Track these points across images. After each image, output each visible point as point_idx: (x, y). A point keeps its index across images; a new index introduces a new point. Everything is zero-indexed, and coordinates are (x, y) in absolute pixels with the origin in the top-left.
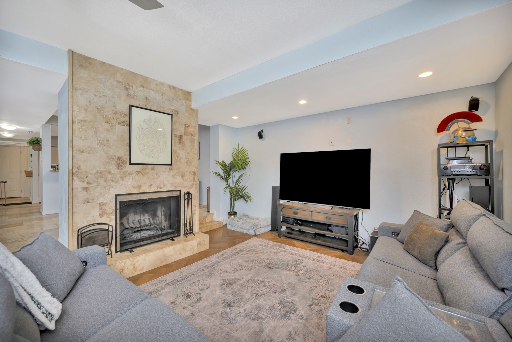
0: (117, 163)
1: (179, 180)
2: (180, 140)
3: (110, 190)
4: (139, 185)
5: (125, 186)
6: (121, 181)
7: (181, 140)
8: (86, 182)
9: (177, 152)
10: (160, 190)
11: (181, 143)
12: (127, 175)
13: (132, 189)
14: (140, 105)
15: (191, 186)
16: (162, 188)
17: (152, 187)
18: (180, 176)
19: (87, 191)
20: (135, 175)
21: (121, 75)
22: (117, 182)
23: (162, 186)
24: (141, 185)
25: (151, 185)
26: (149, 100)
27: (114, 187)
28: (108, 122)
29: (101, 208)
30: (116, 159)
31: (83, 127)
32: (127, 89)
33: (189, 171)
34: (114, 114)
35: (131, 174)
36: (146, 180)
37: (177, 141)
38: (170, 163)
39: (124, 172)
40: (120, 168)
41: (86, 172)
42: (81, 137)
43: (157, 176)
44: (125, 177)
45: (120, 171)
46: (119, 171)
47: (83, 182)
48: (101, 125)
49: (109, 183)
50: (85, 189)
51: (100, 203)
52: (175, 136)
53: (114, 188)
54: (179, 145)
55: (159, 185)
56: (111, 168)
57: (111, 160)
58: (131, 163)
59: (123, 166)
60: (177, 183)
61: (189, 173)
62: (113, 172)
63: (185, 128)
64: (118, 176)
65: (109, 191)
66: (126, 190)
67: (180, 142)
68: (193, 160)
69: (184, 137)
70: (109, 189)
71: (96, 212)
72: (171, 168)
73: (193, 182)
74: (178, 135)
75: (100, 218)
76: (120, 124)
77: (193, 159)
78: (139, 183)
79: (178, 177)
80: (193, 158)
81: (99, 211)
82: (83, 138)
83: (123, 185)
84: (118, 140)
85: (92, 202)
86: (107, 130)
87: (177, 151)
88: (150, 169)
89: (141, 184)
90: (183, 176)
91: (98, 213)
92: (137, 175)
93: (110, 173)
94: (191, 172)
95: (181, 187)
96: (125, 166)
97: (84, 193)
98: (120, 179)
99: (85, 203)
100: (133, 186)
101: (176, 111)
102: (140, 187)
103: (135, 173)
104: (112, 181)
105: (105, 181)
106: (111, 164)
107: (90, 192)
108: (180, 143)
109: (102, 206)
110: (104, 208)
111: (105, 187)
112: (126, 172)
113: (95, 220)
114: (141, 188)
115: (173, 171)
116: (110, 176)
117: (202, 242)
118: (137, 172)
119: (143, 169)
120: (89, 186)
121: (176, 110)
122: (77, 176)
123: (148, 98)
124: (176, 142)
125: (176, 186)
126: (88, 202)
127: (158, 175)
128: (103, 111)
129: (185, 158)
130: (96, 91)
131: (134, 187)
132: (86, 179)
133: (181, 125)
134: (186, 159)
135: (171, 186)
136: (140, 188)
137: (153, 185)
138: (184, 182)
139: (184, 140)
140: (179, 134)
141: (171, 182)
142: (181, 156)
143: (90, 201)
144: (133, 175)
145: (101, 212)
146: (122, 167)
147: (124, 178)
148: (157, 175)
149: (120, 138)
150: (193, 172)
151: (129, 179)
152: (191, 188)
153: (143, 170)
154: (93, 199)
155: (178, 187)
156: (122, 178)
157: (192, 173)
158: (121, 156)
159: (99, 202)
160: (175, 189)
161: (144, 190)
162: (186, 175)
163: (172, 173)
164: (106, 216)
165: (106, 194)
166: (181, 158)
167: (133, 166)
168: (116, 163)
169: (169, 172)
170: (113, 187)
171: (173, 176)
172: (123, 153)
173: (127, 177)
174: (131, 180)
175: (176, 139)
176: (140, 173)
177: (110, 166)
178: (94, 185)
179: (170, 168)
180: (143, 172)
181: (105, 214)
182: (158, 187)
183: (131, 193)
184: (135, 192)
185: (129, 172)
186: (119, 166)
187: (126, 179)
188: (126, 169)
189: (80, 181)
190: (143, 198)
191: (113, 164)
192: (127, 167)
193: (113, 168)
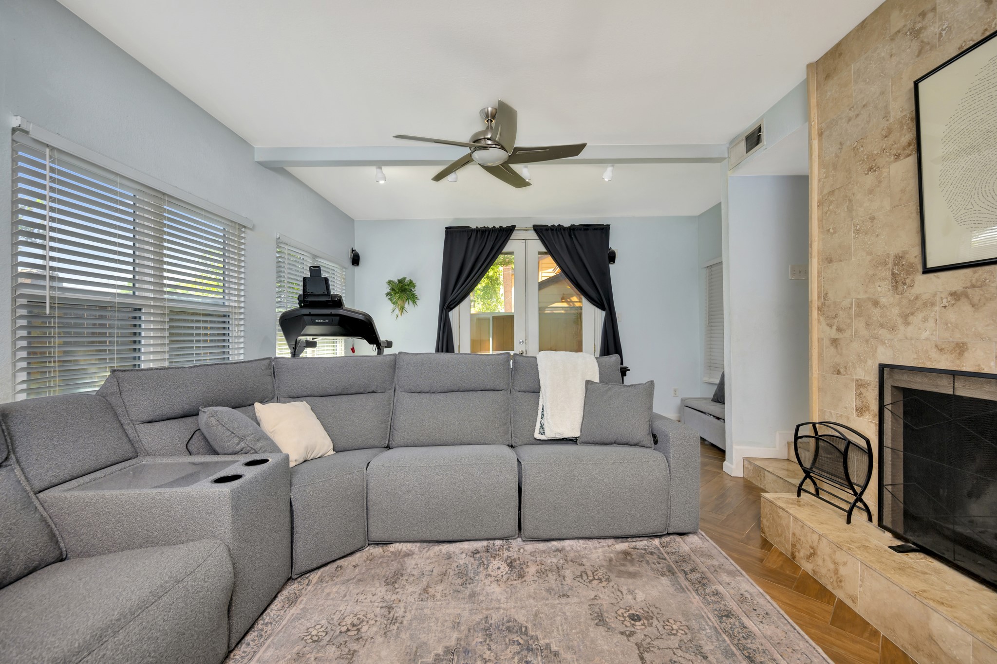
0: (893, 274)
3: (876, 349)
4: (957, 344)
5: (913, 342)
6: (902, 328)
8: (834, 327)
12: (918, 309)
13: (934, 354)
14: (959, 49)
19: (836, 347)
20: (946, 306)
21: (901, 10)
22: (893, 329)
24: (964, 344)
27: (885, 343)
28: (871, 169)
29: (858, 392)
30: (891, 265)
31: (831, 207)
34: (886, 137)
35: (933, 305)
36: (988, 325)
39: (910, 300)
40: (900, 289)
41: (835, 303)
42: (829, 230)
44: (913, 314)
45: (901, 296)
46: (898, 297)
47: (831, 327)
48: (858, 185)
49: (876, 332)
50: (835, 342)
51: (857, 380)
53: (886, 346)
56: (879, 289)
57: (880, 268)
58: (928, 266)
59: (908, 281)
62: (883, 300)
64: (896, 311)
65: (876, 352)
66: (915, 357)
70: (874, 347)
71: (850, 400)
75: (858, 416)
76: (897, 157)
78: (958, 337)
81: (856, 399)
82: (831, 231)
83: (907, 338)
84: (895, 207)
85: (845, 373)
86: (871, 192)
89: (965, 340)
91: (854, 404)
92: (953, 305)
93: (876, 303)
96: (913, 281)
97: (832, 350)
98: (899, 321)
99: (833, 374)
100: (936, 346)
102: (961, 349)
103: (945, 301)
104: (882, 326)
105: (868, 325)
106: (880, 279)
107: (841, 349)
109: (862, 390)
110: (864, 395)
111: (867, 341)
112: (917, 298)
113: (848, 418)
114: (966, 354)
116: (876, 312)
118: (953, 294)
119: (974, 281)
120: (840, 336)
122: (824, 314)
126: (839, 373)
128: (862, 147)
130: (850, 110)
131: (941, 350)
132: (836, 321)
136: (961, 354)
143: (842, 370)
144: (936, 309)
145: (859, 404)
146: (905, 284)
147: (911, 318)
149: (900, 199)
151: (925, 320)
153: (973, 286)
154: (846, 367)
156: (905, 318)
158: (903, 251)
159: (855, 377)
161: (979, 365)
164: (868, 417)
165: (869, 360)
167: (938, 278)
168: (889, 274)
170: (883, 343)
172: (907, 242)
173: (920, 316)
174: (931, 323)
176: (963, 299)
177: (877, 286)
178: (849, 333)
180: (975, 294)
181: (867, 412)
183: (928, 365)
184: (944, 363)
185: (924, 297)
186: (898, 283)
187: (916, 320)
188: (915, 291)
189: (828, 325)
190: (961, 392)
191: (884, 279)
192: (916, 283)
193: (883, 290)
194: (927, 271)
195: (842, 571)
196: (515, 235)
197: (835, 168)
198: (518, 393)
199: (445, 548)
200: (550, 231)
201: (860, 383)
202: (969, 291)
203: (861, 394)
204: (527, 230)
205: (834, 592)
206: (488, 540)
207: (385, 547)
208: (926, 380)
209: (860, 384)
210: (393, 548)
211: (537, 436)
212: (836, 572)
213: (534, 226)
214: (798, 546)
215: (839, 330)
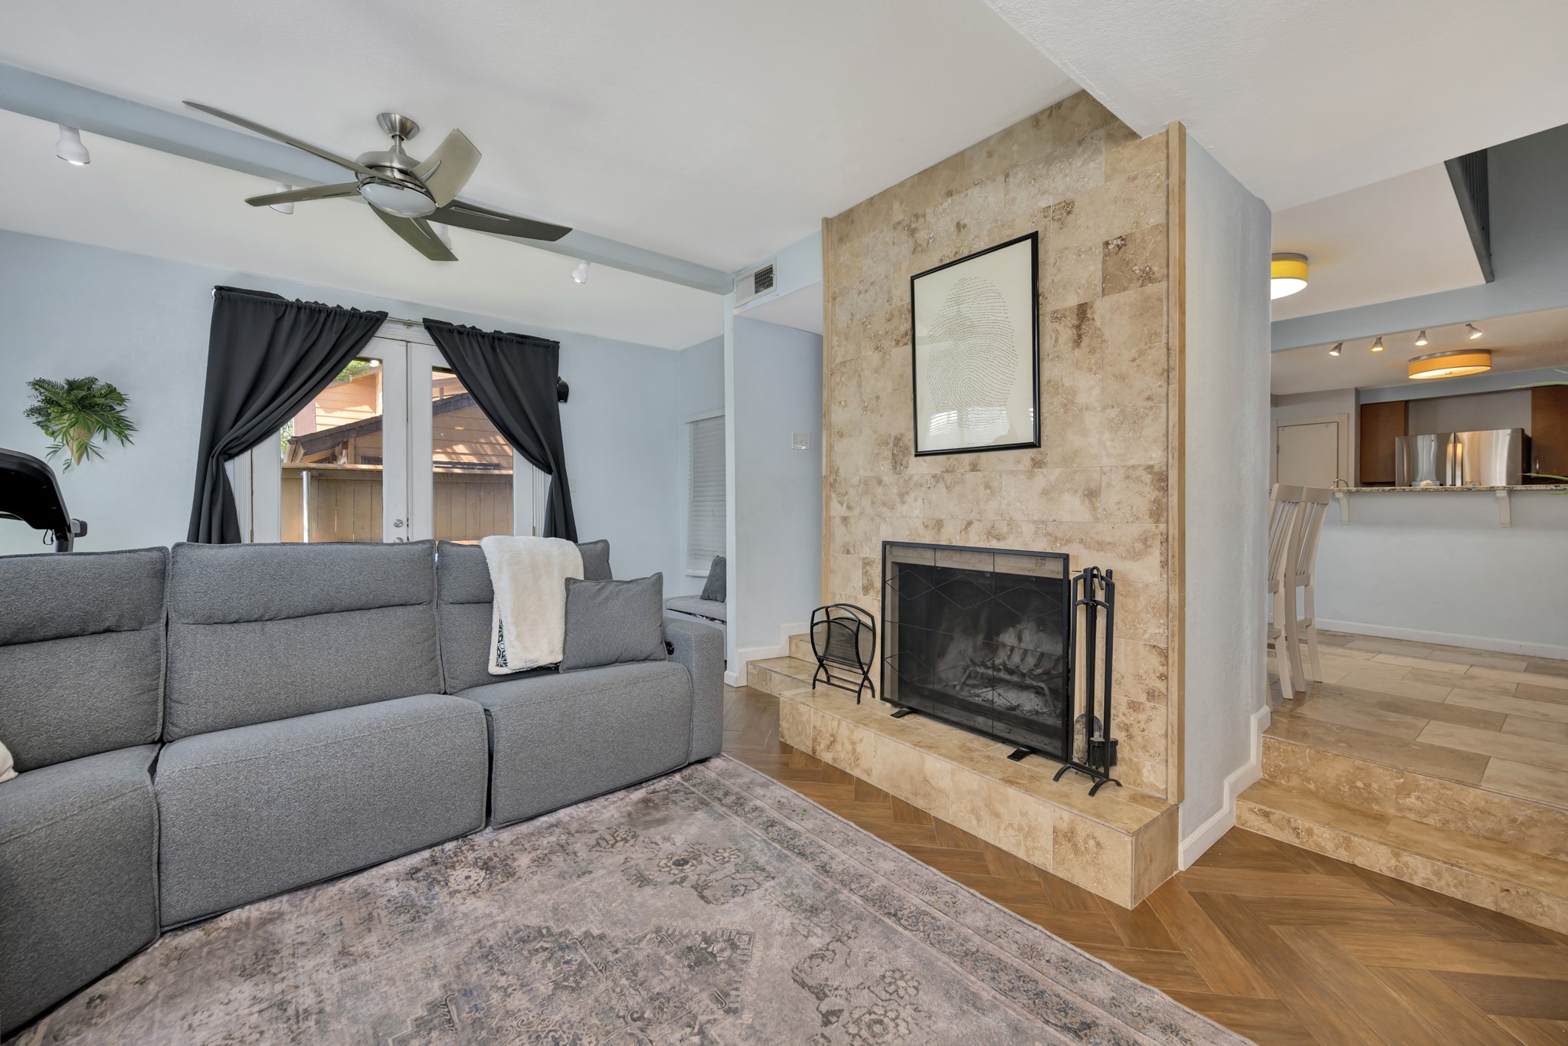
0: (893, 454)
1: (1072, 509)
2: (1078, 327)
3: (879, 527)
4: (937, 521)
5: (907, 519)
6: (899, 506)
7: (1084, 327)
8: (845, 505)
9: (1063, 385)
10: (994, 544)
11: (1085, 341)
12: (911, 489)
13: (922, 530)
14: (941, 260)
15: (1139, 546)
16: (1005, 538)
17: (973, 529)
18: (1076, 492)
19: (846, 526)
20: (929, 488)
21: (901, 203)
22: (892, 508)
23: (1005, 530)
24: (941, 521)
25: (970, 523)
26: (965, 226)
27: (887, 521)
28: (877, 348)
29: (865, 570)
30: (891, 445)
32: (912, 232)
33: (1128, 467)
34: (889, 320)
35: (921, 486)
36: (956, 505)
37: (1066, 333)
38: (1030, 438)
39: (905, 480)
40: (898, 469)
41: (845, 479)
42: (840, 403)
43: (988, 491)
44: (907, 493)
45: (898, 476)
46: (896, 477)
47: (842, 504)
48: (867, 361)
49: (879, 510)
50: (845, 520)
51: (864, 559)
52: (1057, 318)
53: (887, 524)
54: (1077, 350)
55: (993, 527)
56: (882, 468)
57: (883, 448)
58: (919, 450)
59: (904, 462)
60: (1061, 523)
61: (1127, 477)
62: (886, 479)
63: (1104, 262)
64: (895, 490)
65: (879, 530)
66: (909, 534)
67: (1080, 336)
68: (1151, 408)
69: (1102, 308)
70: (878, 525)
71: (858, 580)
72: (1039, 457)
73: (1148, 525)
74: (1070, 309)
75: (864, 595)
76: (898, 342)
77: (1150, 403)
78: (937, 515)
79: (1067, 497)
80: (1149, 398)
81: (862, 578)
82: (843, 403)
83: (902, 516)
84: (895, 390)
85: (853, 552)
86: (877, 371)
87: (1065, 381)
88: (968, 468)
89: (942, 518)
90: (1092, 495)
91: (861, 584)
92: (934, 486)
93: (880, 482)
94: (1140, 472)
95: (1081, 541)
96: (908, 463)
97: (843, 528)
98: (898, 500)
99: (843, 554)
100: (923, 523)
101: (1063, 205)
102: (939, 525)
103: (929, 482)
104: (884, 504)
105: (873, 503)
106: (883, 458)
107: (851, 528)
108: (1078, 341)
109: (868, 568)
110: (870, 572)
111: (872, 519)
112: (910, 479)
113: (856, 598)
114: (942, 530)
115: (1045, 471)
116: (880, 490)
117: (1086, 842)
118: (935, 476)
119: (948, 467)
120: (850, 513)
121: (1059, 204)
122: (835, 491)
123: (962, 223)
124: (1061, 341)
125: (1056, 538)
126: (848, 552)
127: (990, 488)
128: (870, 324)
129: (1104, 408)
130: (860, 282)
131: (927, 527)
132: (846, 498)
133: (1083, 256)
134: (1108, 411)
135: (1036, 532)
136: (940, 530)
137: (976, 523)
138: (1097, 519)
139: (1098, 323)
140: (1073, 301)
141: (1035, 518)
142: (1082, 399)
143: (851, 549)
144: (923, 489)
145: (866, 582)
146: (902, 465)
147: (906, 498)
148: (987, 487)
149: (897, 384)
150: (1150, 473)
151: (916, 500)
152: (1135, 555)
153: (947, 471)
154: (854, 546)
155: (1069, 541)
156: (902, 496)
157: (1147, 478)
158: (899, 434)
159: (863, 555)
160: (1052, 548)
161: (950, 539)
162: (1109, 485)
163: (1041, 479)
164: (873, 594)
165: (874, 538)
166: (1081, 410)
167: (925, 462)
168: (890, 454)
169: (1030, 475)
170: (885, 520)
171: (1045, 492)
172: (903, 424)
173: (912, 495)
174: (920, 503)
175: (1060, 328)
176: (941, 482)
177: (881, 465)
178: (857, 511)
179: (1033, 460)
180: (948, 477)
181: (872, 590)
182: (991, 533)
183: (918, 541)
184: (928, 540)
185: (916, 478)
186: (897, 464)
187: (909, 498)
188: (910, 471)
189: (839, 502)
190: (941, 564)
191: (886, 459)
192: (910, 464)
193: (885, 468)
194: (918, 454)
195: (859, 748)
196: (385, 329)
197: (847, 339)
198: (451, 606)
199: (349, 884)
200: (456, 335)
201: (866, 561)
202: (945, 475)
203: (867, 572)
204: (409, 324)
205: (852, 773)
206: (430, 846)
207: (208, 926)
208: (916, 554)
209: (867, 563)
210: (226, 921)
211: (493, 669)
212: (854, 751)
213: (425, 320)
214: (819, 739)
215: (849, 508)
